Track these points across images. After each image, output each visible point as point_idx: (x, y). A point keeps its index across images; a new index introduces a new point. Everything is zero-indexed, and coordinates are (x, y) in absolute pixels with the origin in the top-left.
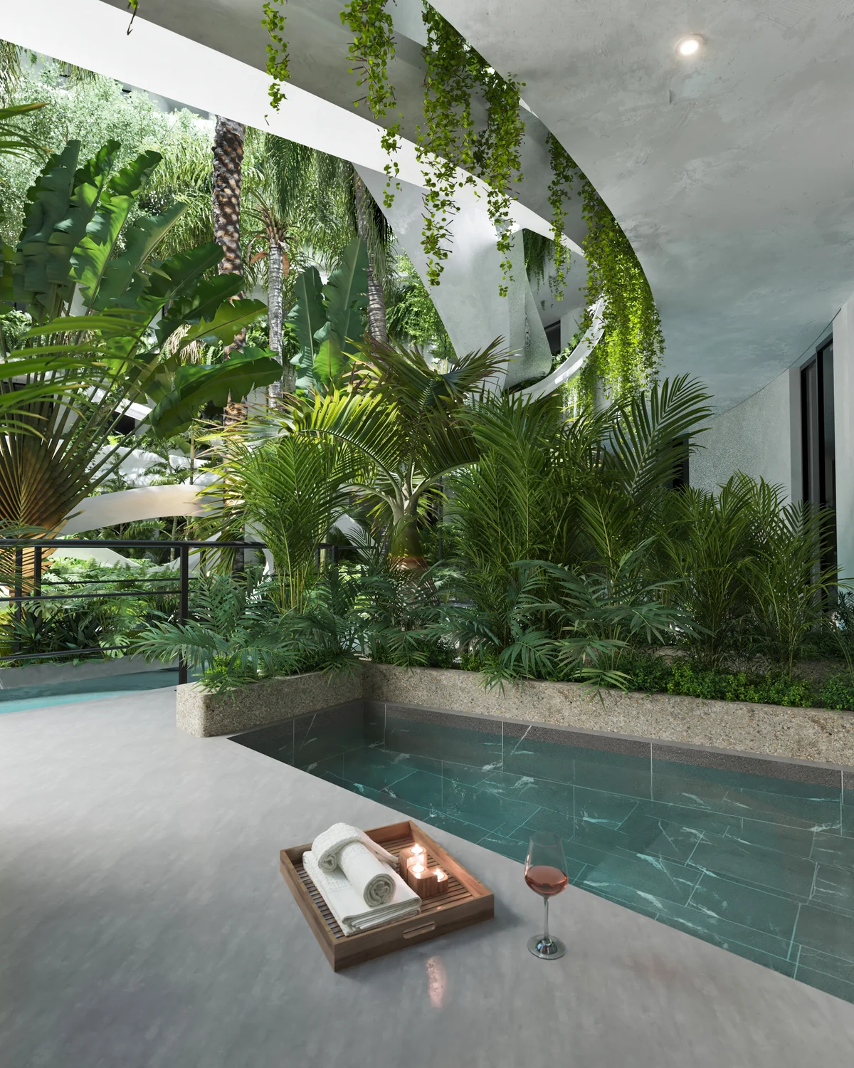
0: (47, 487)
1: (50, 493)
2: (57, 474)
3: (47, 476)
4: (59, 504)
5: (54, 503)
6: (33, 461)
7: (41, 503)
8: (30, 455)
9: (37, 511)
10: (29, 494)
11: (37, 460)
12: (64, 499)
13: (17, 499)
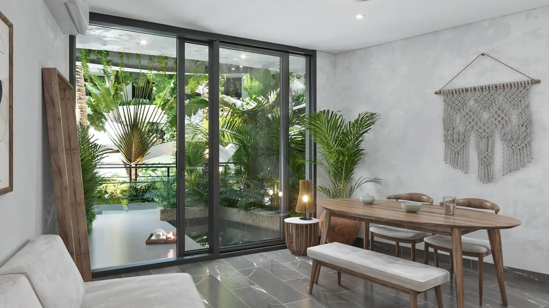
0: (140, 144)
1: (141, 146)
2: (143, 140)
3: (140, 140)
4: (143, 150)
5: (142, 149)
6: (136, 135)
7: (138, 150)
8: (135, 133)
9: (138, 152)
10: (135, 147)
11: (137, 135)
12: (145, 148)
13: (132, 148)
